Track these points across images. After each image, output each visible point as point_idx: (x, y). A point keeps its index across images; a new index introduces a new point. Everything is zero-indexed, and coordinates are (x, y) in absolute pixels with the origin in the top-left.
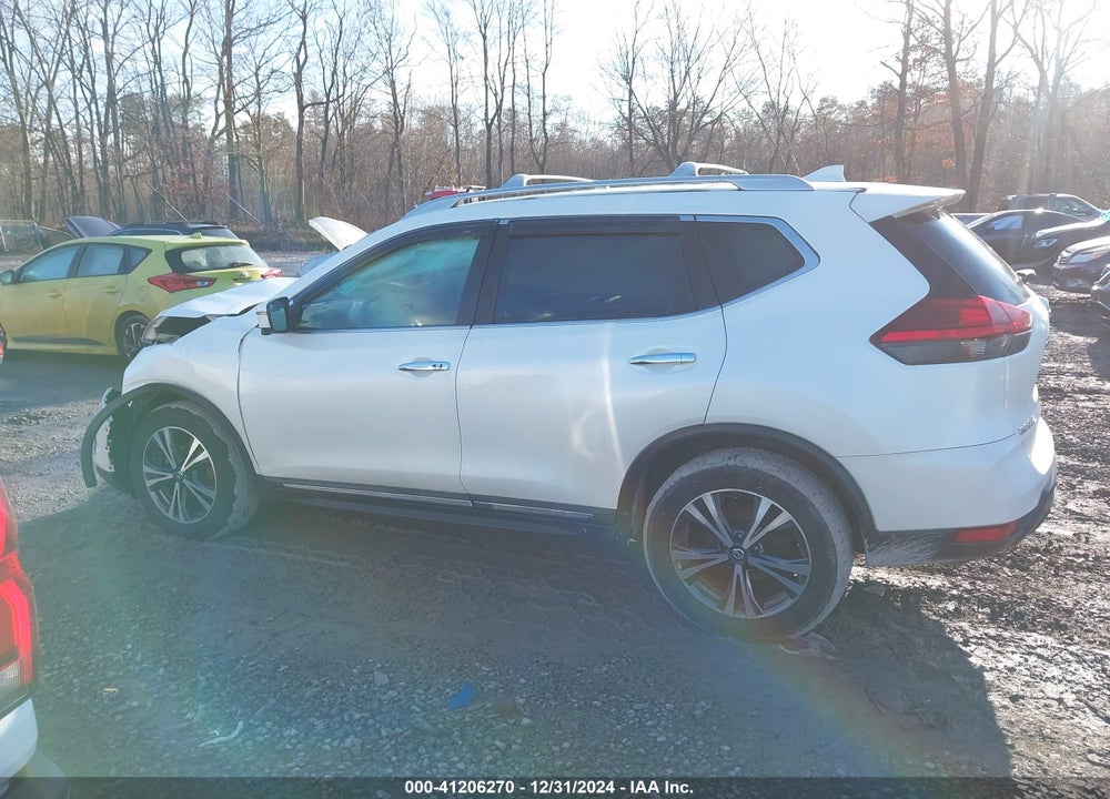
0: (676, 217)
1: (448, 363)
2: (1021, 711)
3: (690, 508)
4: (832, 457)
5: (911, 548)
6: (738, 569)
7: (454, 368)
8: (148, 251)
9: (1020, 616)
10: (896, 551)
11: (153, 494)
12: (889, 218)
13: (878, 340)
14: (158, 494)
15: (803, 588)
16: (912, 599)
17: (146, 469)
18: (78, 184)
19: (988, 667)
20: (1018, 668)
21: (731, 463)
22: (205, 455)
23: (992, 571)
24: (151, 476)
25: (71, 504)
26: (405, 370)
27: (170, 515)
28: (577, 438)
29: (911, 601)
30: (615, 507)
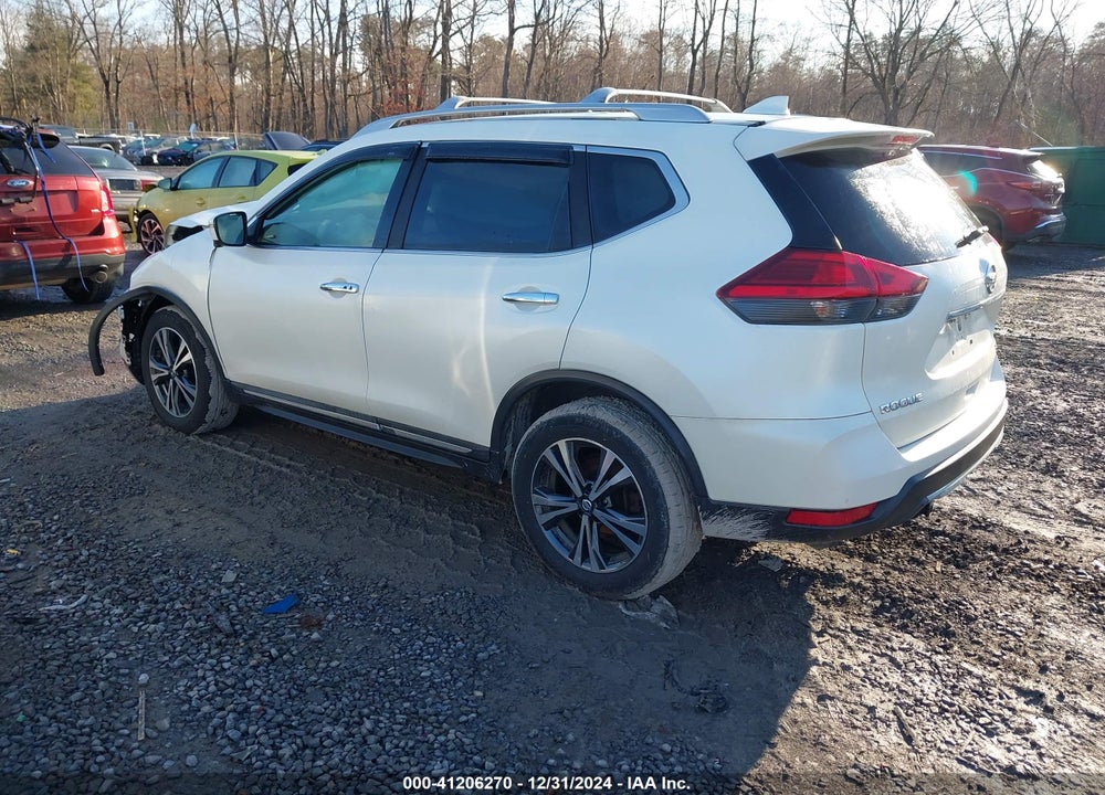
0: (569, 146)
1: (358, 286)
2: (819, 711)
3: (548, 453)
4: (668, 416)
5: (744, 521)
6: (585, 520)
7: (361, 291)
8: (275, 166)
9: (909, 614)
10: (730, 523)
11: (157, 388)
12: (770, 158)
13: (725, 293)
14: (161, 389)
15: (640, 547)
16: (802, 580)
17: (152, 365)
18: (309, 101)
19: (821, 660)
20: (855, 668)
21: (583, 412)
22: (189, 356)
23: (919, 563)
24: (157, 372)
25: (119, 390)
26: (326, 289)
27: (167, 408)
28: (456, 373)
29: (801, 581)
30: (489, 446)
